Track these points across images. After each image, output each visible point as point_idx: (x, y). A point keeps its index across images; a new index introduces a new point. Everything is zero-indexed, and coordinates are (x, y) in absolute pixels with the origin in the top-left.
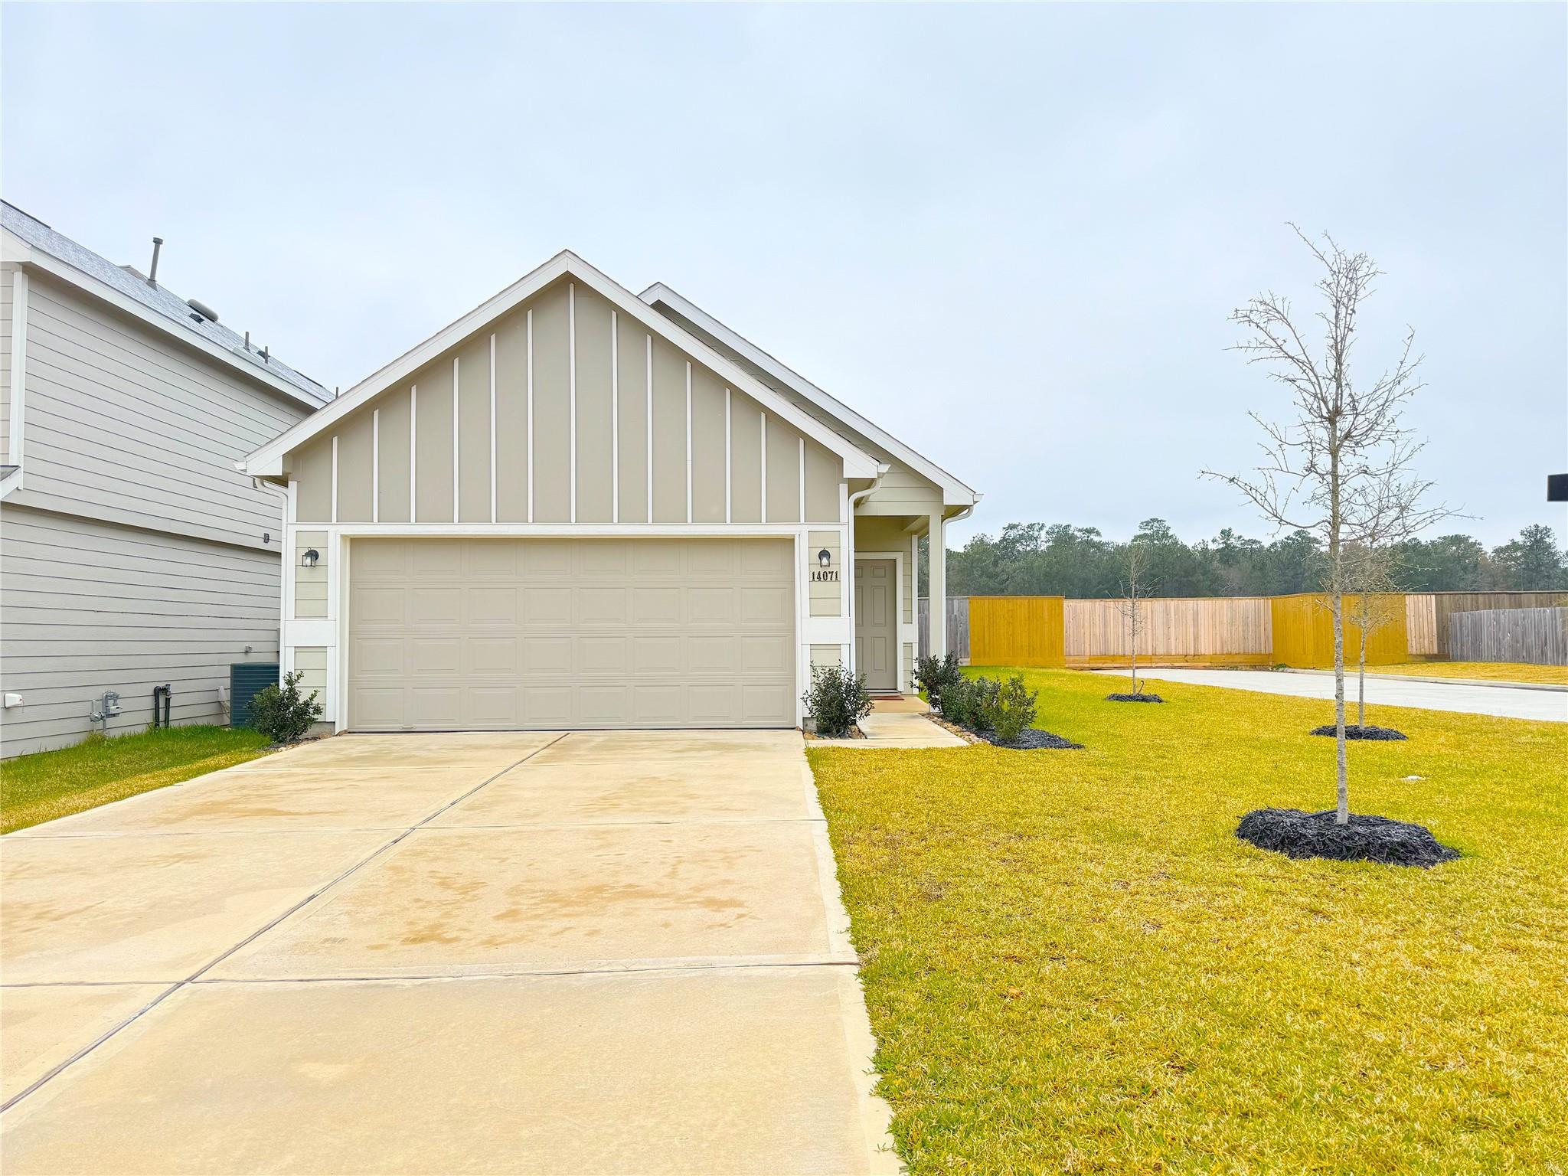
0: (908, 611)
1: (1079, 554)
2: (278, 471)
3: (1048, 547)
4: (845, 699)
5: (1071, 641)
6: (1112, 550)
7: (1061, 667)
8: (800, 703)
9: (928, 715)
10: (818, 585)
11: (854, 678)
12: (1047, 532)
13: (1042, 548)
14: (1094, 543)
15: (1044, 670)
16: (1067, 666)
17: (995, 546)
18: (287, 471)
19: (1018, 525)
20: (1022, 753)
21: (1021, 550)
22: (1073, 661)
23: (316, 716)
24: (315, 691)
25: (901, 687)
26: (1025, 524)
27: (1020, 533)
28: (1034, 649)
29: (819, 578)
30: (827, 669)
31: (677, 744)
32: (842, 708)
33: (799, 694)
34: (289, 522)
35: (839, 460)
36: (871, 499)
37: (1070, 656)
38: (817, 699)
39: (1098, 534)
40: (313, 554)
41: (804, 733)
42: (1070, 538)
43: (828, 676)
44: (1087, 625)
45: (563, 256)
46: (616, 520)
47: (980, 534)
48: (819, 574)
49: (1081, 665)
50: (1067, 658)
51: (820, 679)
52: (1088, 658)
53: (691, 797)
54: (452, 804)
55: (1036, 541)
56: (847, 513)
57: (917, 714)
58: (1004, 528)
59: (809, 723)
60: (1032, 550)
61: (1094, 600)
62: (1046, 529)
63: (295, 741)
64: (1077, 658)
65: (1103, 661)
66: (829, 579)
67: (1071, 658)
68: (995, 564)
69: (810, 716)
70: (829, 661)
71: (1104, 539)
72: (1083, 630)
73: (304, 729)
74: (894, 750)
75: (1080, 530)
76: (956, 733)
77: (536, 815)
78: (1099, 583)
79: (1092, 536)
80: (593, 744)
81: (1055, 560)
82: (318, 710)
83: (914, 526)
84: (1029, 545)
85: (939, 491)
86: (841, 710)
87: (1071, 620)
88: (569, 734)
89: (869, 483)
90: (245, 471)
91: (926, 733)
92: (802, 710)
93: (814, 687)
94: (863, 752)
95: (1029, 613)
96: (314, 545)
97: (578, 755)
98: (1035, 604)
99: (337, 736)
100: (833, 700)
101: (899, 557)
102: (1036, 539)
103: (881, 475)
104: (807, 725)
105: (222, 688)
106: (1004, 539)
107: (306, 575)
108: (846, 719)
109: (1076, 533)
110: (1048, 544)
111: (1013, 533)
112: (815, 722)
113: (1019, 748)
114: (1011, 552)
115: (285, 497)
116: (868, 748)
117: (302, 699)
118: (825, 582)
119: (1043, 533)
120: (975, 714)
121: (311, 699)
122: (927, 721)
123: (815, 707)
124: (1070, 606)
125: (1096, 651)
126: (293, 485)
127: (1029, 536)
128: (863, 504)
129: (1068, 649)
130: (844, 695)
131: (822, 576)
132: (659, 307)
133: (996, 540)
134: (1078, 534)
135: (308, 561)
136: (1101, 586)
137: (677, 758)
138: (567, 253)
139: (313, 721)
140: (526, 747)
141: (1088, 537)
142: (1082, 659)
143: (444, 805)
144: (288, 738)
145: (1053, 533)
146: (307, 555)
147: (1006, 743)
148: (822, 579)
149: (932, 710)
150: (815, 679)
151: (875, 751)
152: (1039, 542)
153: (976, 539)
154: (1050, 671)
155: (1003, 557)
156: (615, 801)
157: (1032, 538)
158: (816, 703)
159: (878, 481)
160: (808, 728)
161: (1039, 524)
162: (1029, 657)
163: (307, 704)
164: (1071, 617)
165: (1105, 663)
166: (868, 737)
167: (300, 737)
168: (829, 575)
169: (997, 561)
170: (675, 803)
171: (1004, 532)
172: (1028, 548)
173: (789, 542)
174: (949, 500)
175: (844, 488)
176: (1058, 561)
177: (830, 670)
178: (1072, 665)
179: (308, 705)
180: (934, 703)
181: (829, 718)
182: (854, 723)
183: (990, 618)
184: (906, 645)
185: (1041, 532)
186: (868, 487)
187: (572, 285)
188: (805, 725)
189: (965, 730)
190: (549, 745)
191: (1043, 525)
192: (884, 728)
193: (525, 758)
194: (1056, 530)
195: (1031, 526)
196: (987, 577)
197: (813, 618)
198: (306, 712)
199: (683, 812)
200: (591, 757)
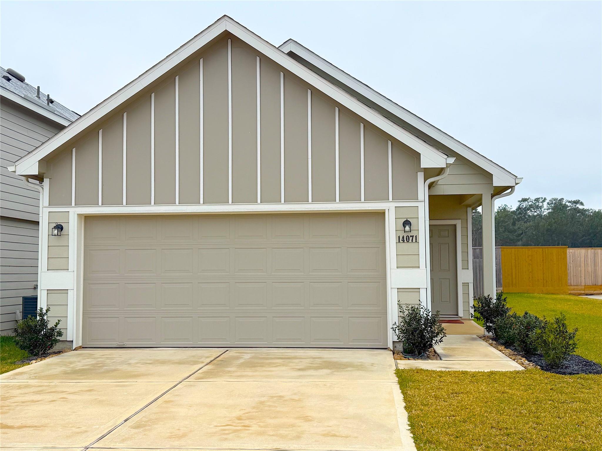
0: (465, 261)
1: (569, 217)
2: (35, 171)
3: (549, 213)
4: (424, 329)
5: (572, 276)
6: (592, 214)
7: (565, 293)
8: (390, 332)
9: (484, 338)
10: (402, 245)
11: (430, 314)
12: (548, 203)
13: (545, 213)
14: (579, 210)
15: (555, 296)
16: (569, 292)
17: (513, 212)
18: (42, 171)
19: (528, 199)
20: (567, 378)
21: (531, 214)
22: (574, 289)
23: (58, 338)
24: (59, 320)
25: (461, 314)
26: (533, 198)
27: (530, 203)
28: (546, 282)
29: (403, 241)
30: (410, 306)
31: (301, 362)
32: (422, 337)
33: (390, 325)
34: (45, 205)
35: (417, 156)
36: (439, 183)
37: (571, 286)
38: (403, 328)
39: (582, 204)
40: (59, 228)
41: (394, 353)
42: (563, 207)
43: (411, 312)
44: (583, 265)
45: (223, 20)
46: (259, 201)
47: (503, 205)
48: (403, 237)
49: (579, 292)
50: (569, 287)
51: (405, 314)
52: (583, 287)
53: (307, 419)
54: (126, 421)
55: (541, 209)
56: (423, 192)
57: (475, 336)
58: (519, 201)
59: (397, 345)
60: (538, 215)
61: (587, 249)
62: (547, 201)
63: (45, 355)
64: (576, 287)
65: (594, 289)
66: (410, 241)
67: (572, 287)
68: (514, 224)
69: (398, 340)
70: (410, 300)
71: (586, 207)
72: (580, 269)
73: (51, 346)
74: (464, 373)
75: (569, 202)
76: (509, 356)
77: (184, 435)
78: (583, 236)
79: (578, 206)
80: (241, 361)
81: (553, 221)
82: (60, 334)
83: (469, 201)
84: (536, 212)
85: (489, 176)
86: (421, 338)
87: (571, 262)
88: (228, 350)
89: (440, 171)
90: (15, 172)
91: (486, 355)
92: (392, 337)
93: (401, 320)
94: (440, 374)
95: (543, 257)
96: (60, 221)
97: (229, 372)
98: (547, 252)
99: (74, 350)
100: (415, 329)
101: (459, 224)
102: (541, 207)
103: (448, 165)
104: (395, 347)
105: (18, 312)
106: (519, 208)
107: (55, 241)
108: (425, 345)
109: (567, 203)
110: (549, 211)
111: (525, 204)
112: (402, 344)
113: (564, 373)
114: (524, 216)
115: (42, 189)
116: (443, 370)
117: (50, 326)
118: (408, 244)
119: (545, 204)
120: (524, 342)
121: (56, 326)
122: (484, 343)
123: (401, 335)
124: (571, 252)
125: (589, 282)
126: (46, 182)
127: (536, 205)
128: (434, 186)
129: (569, 281)
130: (423, 326)
131: (405, 239)
132: (291, 54)
133: (514, 208)
134: (569, 204)
135: (56, 232)
136: (584, 237)
137: (300, 377)
138: (226, 18)
139: (57, 341)
140: (195, 363)
141: (575, 206)
142: (580, 287)
143: (119, 422)
144: (40, 353)
145: (552, 203)
146: (55, 228)
147: (552, 368)
148: (405, 241)
149: (487, 333)
150: (401, 314)
151: (449, 373)
152: (543, 210)
153: (501, 208)
154: (559, 296)
155: (519, 220)
156: (247, 422)
157: (538, 207)
158: (402, 331)
159: (446, 170)
160: (397, 349)
161: (542, 198)
162: (544, 286)
163: (52, 329)
164: (572, 260)
165: (595, 291)
166: (443, 359)
167: (49, 352)
168: (411, 238)
169: (515, 222)
170: (293, 426)
171: (519, 204)
172: (535, 214)
173: (381, 215)
174: (497, 182)
175: (421, 176)
176: (555, 222)
177: (412, 307)
178: (572, 292)
179: (54, 330)
180: (489, 329)
181: (412, 343)
182: (431, 346)
183: (515, 261)
184: (464, 284)
185: (544, 203)
186: (438, 175)
187: (229, 41)
188: (394, 347)
189: (516, 353)
190: (211, 361)
191: (545, 199)
192: (453, 349)
193: (191, 373)
194: (554, 202)
195: (537, 200)
196: (509, 232)
197: (399, 270)
198: (52, 335)
199: (298, 437)
200: (239, 374)
